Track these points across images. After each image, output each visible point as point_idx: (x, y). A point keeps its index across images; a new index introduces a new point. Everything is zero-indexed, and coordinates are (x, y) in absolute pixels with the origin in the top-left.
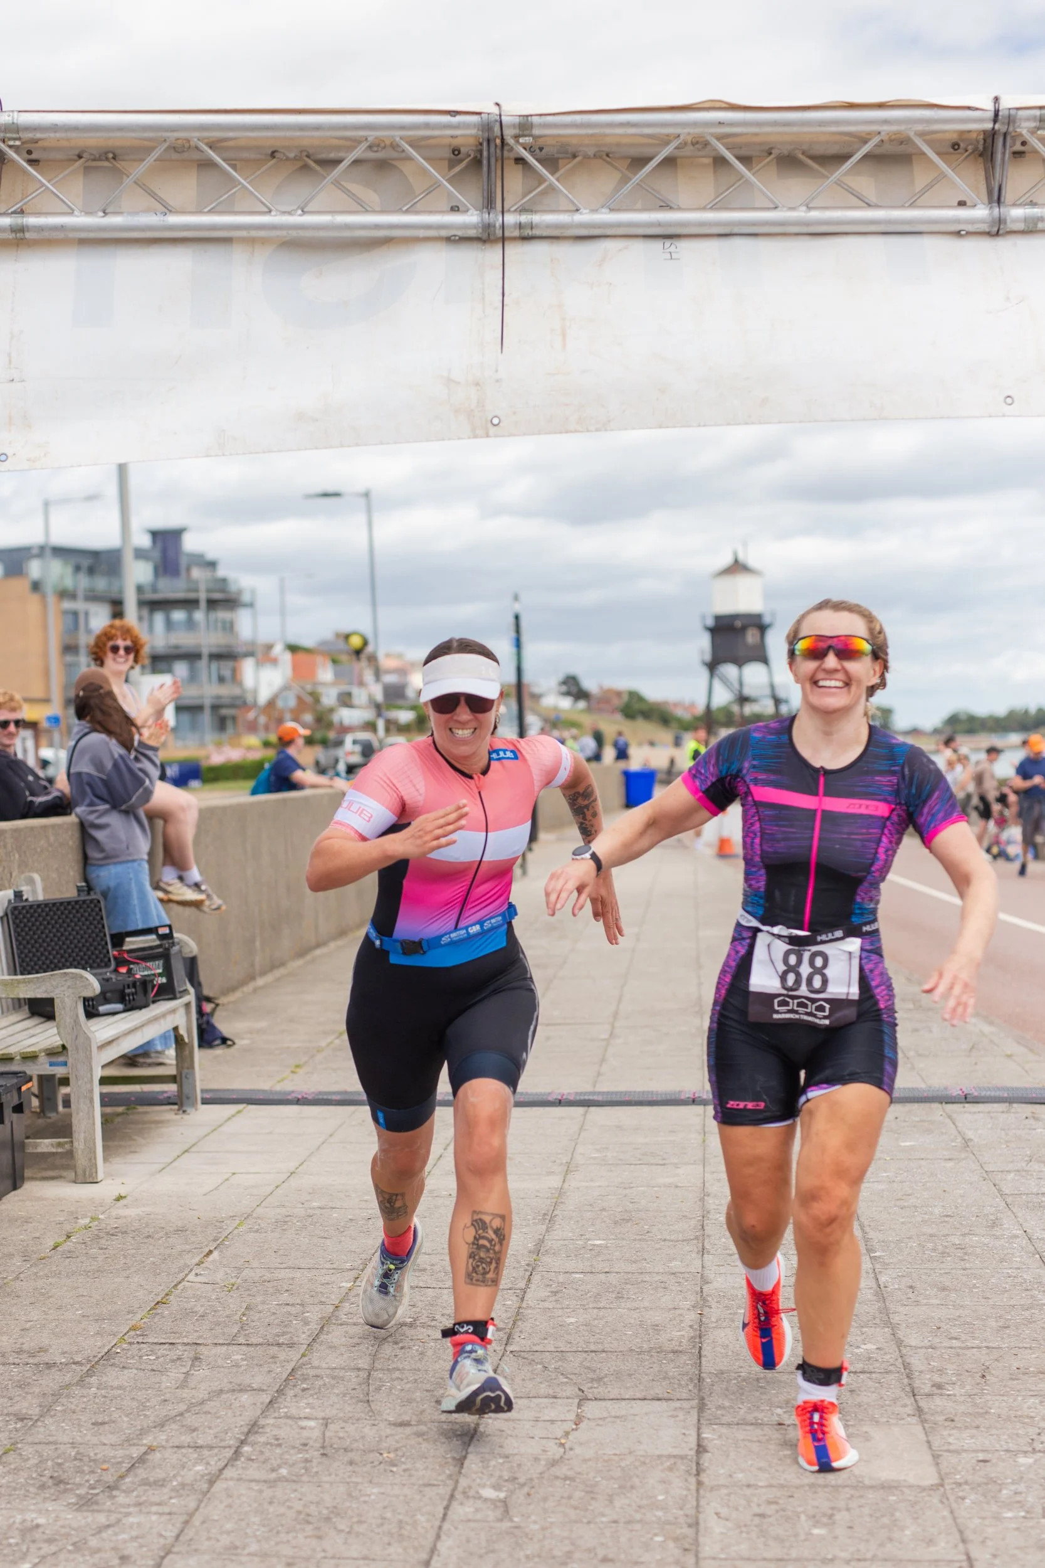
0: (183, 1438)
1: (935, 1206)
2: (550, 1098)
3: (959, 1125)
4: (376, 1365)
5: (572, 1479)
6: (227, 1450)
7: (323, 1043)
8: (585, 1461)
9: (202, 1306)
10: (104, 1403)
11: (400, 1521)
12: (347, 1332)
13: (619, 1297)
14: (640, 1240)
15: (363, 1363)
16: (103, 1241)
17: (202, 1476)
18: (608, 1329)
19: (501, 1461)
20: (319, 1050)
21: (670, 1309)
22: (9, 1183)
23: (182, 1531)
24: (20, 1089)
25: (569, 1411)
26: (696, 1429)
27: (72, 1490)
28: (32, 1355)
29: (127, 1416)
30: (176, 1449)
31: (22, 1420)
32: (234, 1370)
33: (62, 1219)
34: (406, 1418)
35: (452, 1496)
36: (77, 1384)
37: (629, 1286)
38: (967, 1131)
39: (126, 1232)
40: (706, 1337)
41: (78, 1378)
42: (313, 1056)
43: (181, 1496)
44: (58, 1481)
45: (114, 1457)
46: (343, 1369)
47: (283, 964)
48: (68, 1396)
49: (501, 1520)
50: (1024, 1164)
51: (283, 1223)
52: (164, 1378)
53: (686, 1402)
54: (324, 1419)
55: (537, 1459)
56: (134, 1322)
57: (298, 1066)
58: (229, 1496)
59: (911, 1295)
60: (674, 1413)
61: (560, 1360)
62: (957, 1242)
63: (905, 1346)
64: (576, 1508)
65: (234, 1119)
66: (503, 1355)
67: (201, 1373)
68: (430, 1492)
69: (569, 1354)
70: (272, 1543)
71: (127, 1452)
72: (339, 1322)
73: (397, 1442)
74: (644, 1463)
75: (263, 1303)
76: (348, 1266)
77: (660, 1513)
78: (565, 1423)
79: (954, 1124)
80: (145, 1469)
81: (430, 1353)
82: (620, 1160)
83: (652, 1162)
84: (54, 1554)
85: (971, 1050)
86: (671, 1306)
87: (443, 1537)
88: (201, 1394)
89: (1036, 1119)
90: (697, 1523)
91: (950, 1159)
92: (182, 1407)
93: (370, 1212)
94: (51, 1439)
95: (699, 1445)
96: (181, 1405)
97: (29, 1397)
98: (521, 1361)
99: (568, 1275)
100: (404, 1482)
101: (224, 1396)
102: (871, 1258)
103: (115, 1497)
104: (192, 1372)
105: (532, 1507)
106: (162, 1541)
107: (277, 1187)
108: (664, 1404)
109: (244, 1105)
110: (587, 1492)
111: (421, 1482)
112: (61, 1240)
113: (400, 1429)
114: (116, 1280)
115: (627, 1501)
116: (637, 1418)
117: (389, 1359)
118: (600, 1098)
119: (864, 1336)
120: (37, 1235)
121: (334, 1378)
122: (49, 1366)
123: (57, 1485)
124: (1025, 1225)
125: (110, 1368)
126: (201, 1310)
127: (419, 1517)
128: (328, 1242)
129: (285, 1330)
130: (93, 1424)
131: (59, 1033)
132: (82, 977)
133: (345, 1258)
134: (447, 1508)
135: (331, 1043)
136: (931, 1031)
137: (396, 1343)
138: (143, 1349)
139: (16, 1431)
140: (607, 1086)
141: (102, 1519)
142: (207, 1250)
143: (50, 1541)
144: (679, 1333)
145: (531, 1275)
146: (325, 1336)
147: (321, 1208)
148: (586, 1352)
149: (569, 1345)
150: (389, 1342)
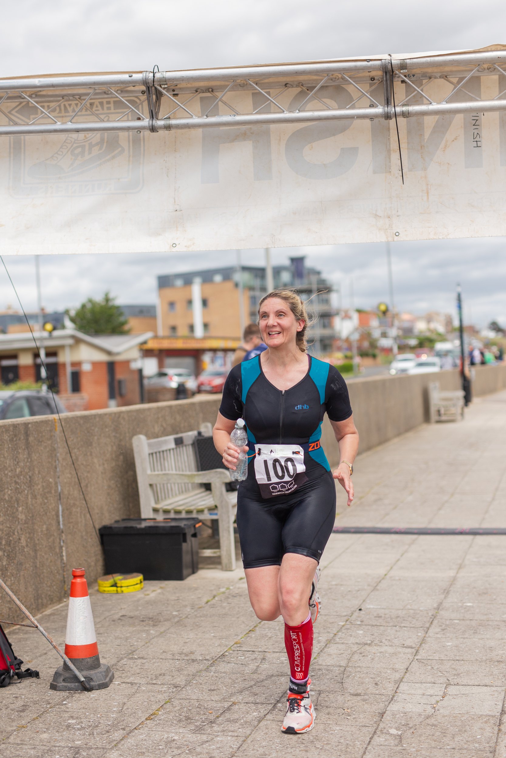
0: (250, 698)
2: (457, 531)
4: (349, 664)
5: (435, 726)
6: (270, 705)
8: (444, 716)
9: (271, 633)
10: (216, 680)
11: (347, 744)
12: (338, 648)
13: (474, 633)
14: (490, 604)
15: (343, 663)
16: (230, 600)
17: (256, 718)
18: (467, 649)
19: (402, 715)
21: (499, 640)
22: (190, 570)
23: (241, 745)
24: (194, 526)
25: (440, 690)
26: (502, 702)
27: (193, 722)
28: (186, 655)
29: (225, 687)
30: (246, 704)
31: (176, 687)
32: (281, 665)
33: (213, 588)
34: (359, 692)
35: (375, 732)
36: (205, 670)
37: (480, 627)
39: (241, 596)
41: (206, 667)
43: (244, 728)
44: (187, 718)
45: (216, 707)
46: (333, 666)
48: (199, 676)
49: (397, 745)
52: (246, 668)
53: (500, 687)
54: (319, 691)
55: (420, 715)
56: (237, 640)
58: (267, 728)
60: (492, 693)
61: (440, 664)
64: (435, 741)
66: (412, 661)
67: (265, 666)
68: (365, 730)
69: (445, 661)
70: (284, 753)
71: (223, 705)
72: (335, 642)
73: (353, 704)
74: (474, 719)
76: (345, 614)
77: (477, 745)
78: (437, 696)
80: (230, 713)
81: (377, 659)
82: (487, 562)
83: (503, 564)
84: (179, 754)
87: (367, 753)
88: (262, 677)
90: (495, 751)
92: (253, 683)
93: (360, 587)
94: (188, 697)
95: (502, 710)
96: (252, 682)
97: (182, 676)
98: (421, 664)
99: (451, 621)
100: (352, 724)
101: (273, 678)
103: (213, 727)
104: (260, 666)
105: (413, 739)
106: (231, 750)
108: (489, 688)
110: (442, 733)
111: (361, 725)
112: (210, 599)
113: (355, 697)
114: (233, 619)
115: (461, 738)
116: (474, 695)
117: (356, 662)
118: (481, 531)
120: (200, 596)
121: (328, 670)
122: (193, 661)
123: (186, 720)
125: (222, 663)
126: (270, 635)
127: (357, 742)
130: (209, 690)
131: (214, 500)
132: (223, 473)
133: (343, 610)
134: (371, 738)
135: (356, 503)
137: (361, 653)
138: (239, 653)
139: (173, 693)
140: (486, 525)
141: (205, 738)
143: (178, 748)
145: (433, 620)
146: (327, 649)
147: (336, 585)
148: (454, 660)
149: (446, 657)
150: (357, 653)
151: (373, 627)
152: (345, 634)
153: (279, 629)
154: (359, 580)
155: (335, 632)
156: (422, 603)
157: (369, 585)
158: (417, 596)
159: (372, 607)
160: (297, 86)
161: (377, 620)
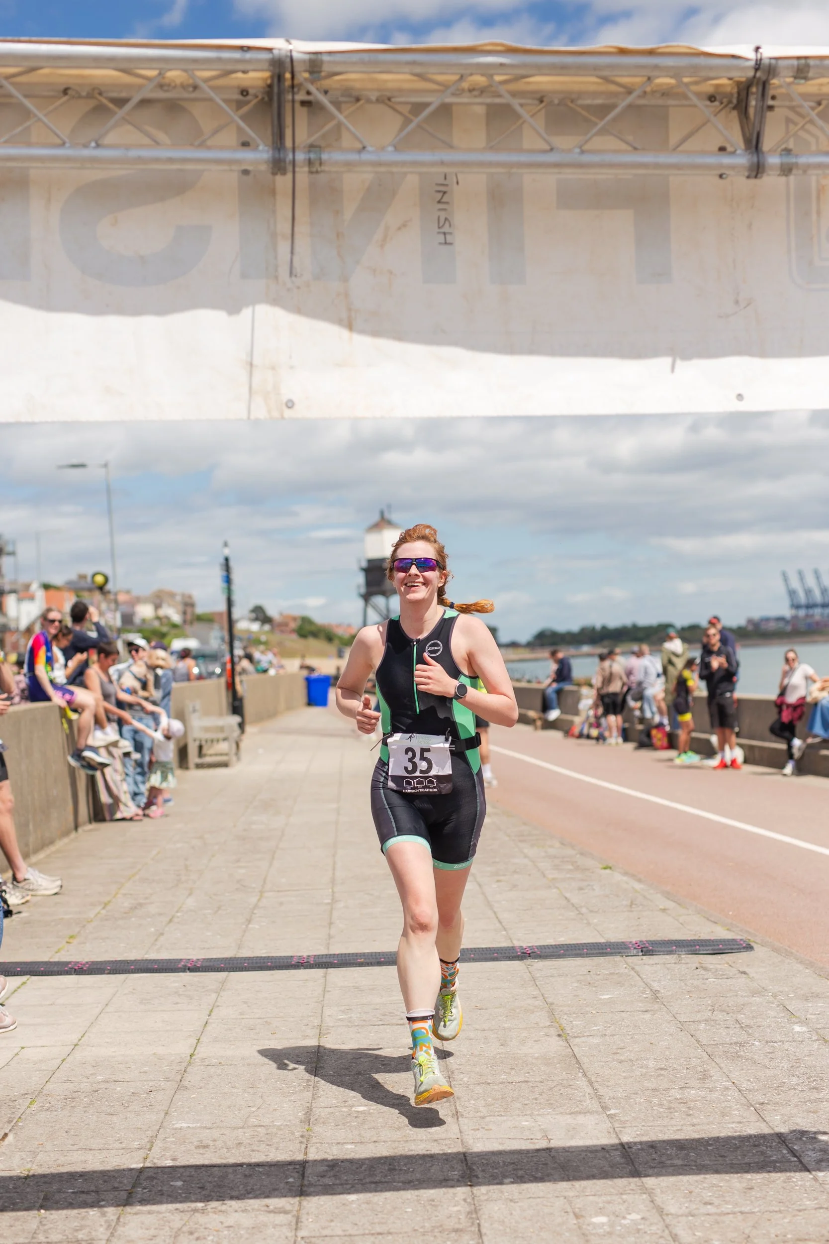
1: (648, 1059)
2: (293, 961)
3: (644, 977)
7: (92, 915)
12: (142, 1223)
13: (392, 1170)
18: (388, 1207)
20: (90, 921)
38: (651, 982)
40: (481, 1212)
42: (84, 926)
47: (52, 842)
50: (710, 1014)
51: (70, 1099)
57: (71, 937)
59: (654, 1156)
62: (679, 1097)
63: (667, 1215)
65: (19, 990)
69: (357, 1238)
75: (59, 1191)
76: (136, 1144)
79: (639, 975)
82: (364, 1021)
83: (394, 1021)
85: (631, 906)
86: (441, 1178)
89: (705, 969)
91: (646, 1011)
93: (151, 1084)
99: (340, 1146)
102: (608, 1116)
107: (63, 1061)
109: (28, 977)
118: (333, 960)
119: (626, 1203)
124: (731, 1075)
128: (114, 1116)
129: (83, 1223)
133: (132, 1135)
135: (99, 913)
136: (594, 890)
137: (191, 1233)
140: (338, 948)
142: (3, 1134)
144: (456, 1209)
145: (307, 1147)
146: (122, 1229)
147: (104, 1082)
148: (373, 1234)
149: (356, 1228)
150: (183, 1232)
151: (199, 1171)
152: (150, 1191)
153: (14, 1188)
154: (146, 1069)
155: (129, 1188)
156: (275, 1110)
157: (167, 1079)
158: (262, 1097)
159: (184, 1125)
160: (90, 96)
161: (202, 1154)
